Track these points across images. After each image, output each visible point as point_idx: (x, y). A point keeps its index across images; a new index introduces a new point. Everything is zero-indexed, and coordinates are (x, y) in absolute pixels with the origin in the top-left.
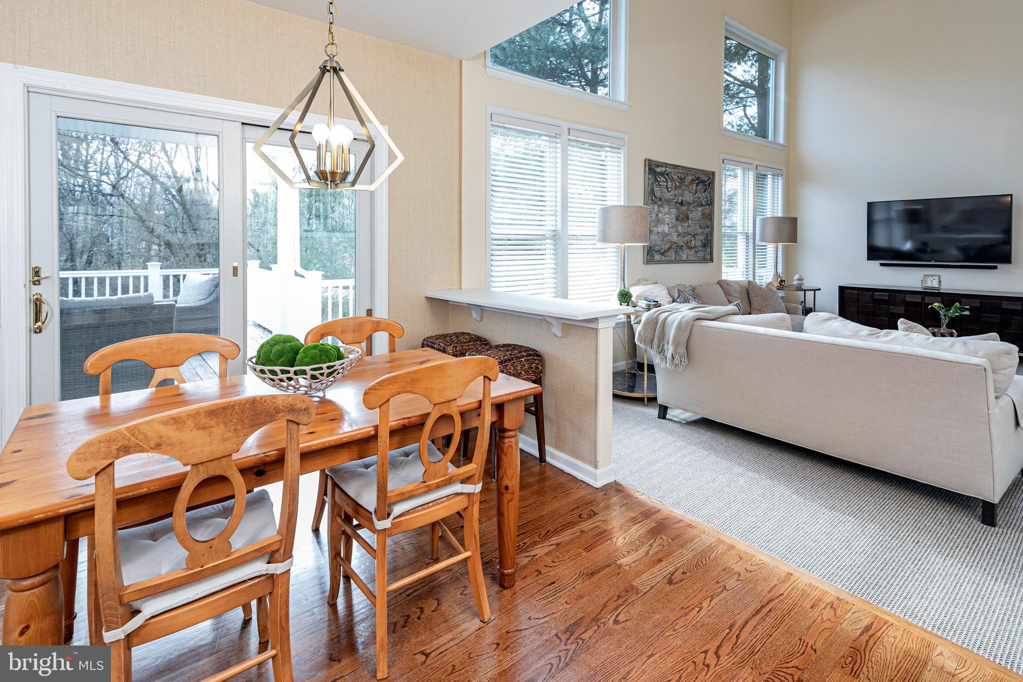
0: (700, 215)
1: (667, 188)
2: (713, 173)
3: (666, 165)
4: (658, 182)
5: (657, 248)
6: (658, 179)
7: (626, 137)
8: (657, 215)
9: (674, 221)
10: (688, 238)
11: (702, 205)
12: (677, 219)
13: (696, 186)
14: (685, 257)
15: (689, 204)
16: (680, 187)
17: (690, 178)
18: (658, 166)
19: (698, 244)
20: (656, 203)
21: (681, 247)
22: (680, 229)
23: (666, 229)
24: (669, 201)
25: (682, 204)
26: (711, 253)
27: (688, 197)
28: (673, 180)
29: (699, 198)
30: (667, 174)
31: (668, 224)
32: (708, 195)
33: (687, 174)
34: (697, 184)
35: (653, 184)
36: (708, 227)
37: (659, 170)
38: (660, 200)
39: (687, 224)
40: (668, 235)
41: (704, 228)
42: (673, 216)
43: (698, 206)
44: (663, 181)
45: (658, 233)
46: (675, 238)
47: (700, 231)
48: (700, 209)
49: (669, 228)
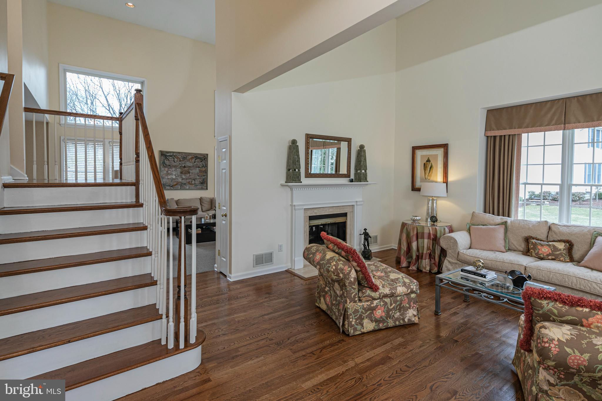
0: (198, 171)
1: (174, 161)
2: (207, 155)
3: (173, 152)
4: (168, 159)
5: (167, 184)
6: (168, 158)
8: (167, 172)
9: (179, 174)
10: (190, 180)
11: (199, 167)
12: (181, 173)
13: (195, 160)
14: (188, 188)
15: (190, 167)
16: (183, 161)
17: (191, 157)
18: (168, 153)
19: (197, 182)
20: (166, 167)
21: (185, 184)
22: (184, 177)
23: (174, 177)
24: (175, 166)
25: (185, 167)
26: (207, 186)
27: (188, 164)
28: (178, 158)
29: (196, 164)
30: (174, 156)
31: (175, 175)
32: (204, 164)
33: (188, 155)
34: (196, 159)
35: (164, 160)
36: (204, 176)
37: (169, 154)
38: (169, 166)
39: (188, 175)
40: (175, 179)
41: (201, 176)
42: (179, 172)
43: (196, 167)
44: (172, 159)
45: (168, 179)
46: (180, 180)
47: (198, 177)
48: (198, 169)
49: (176, 176)
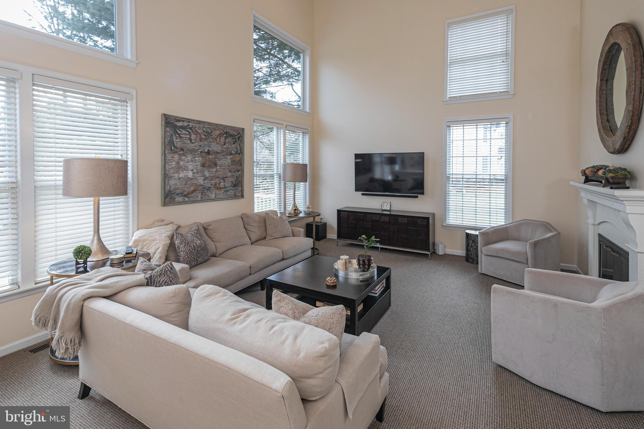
0: (230, 161)
1: (191, 140)
2: (243, 130)
3: (189, 120)
4: (179, 134)
5: (178, 191)
6: (179, 132)
7: (134, 93)
8: (178, 163)
9: (199, 167)
10: (217, 181)
11: (231, 154)
12: (203, 165)
13: (225, 139)
14: (213, 196)
15: (217, 153)
16: (206, 139)
17: (218, 132)
18: (179, 121)
19: (228, 184)
20: (176, 152)
21: (209, 189)
22: (207, 174)
23: (190, 175)
24: (192, 151)
25: (208, 153)
26: (242, 191)
27: (215, 147)
28: (196, 133)
29: (228, 148)
30: (190, 128)
31: (192, 170)
32: (238, 147)
33: (215, 129)
34: (226, 138)
35: (172, 135)
36: (238, 171)
37: (180, 124)
38: (182, 149)
39: (215, 170)
40: (191, 179)
41: (234, 172)
42: (198, 163)
43: (227, 154)
44: (185, 134)
45: (179, 178)
46: (201, 181)
47: (229, 174)
48: (229, 157)
49: (194, 173)
